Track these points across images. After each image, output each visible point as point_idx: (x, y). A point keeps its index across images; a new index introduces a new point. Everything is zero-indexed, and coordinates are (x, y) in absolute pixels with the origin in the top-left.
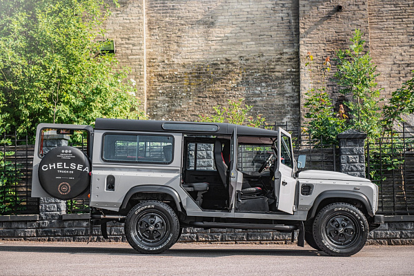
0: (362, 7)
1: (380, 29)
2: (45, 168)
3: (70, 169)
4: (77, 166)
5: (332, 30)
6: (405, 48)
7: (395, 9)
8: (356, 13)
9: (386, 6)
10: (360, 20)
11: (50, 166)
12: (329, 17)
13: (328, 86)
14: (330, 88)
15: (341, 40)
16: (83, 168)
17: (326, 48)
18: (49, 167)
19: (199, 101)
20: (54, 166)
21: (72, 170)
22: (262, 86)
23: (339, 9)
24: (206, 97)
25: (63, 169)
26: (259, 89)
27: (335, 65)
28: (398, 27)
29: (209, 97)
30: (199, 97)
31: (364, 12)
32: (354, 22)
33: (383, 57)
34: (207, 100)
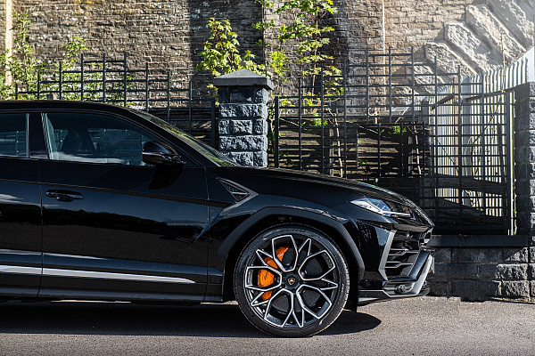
19: (98, 30)
22: (202, 8)
24: (111, 25)
26: (199, 11)
29: (116, 24)
30: (99, 24)
34: (113, 29)
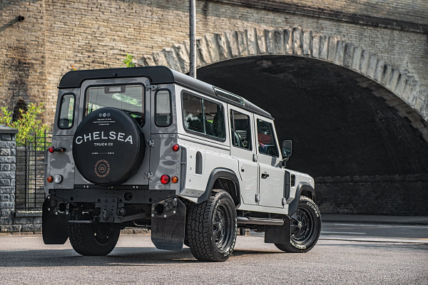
0: (40, 21)
1: (51, 42)
2: (79, 140)
3: (109, 141)
4: (117, 135)
5: (13, 37)
6: (71, 62)
7: (63, 26)
8: (35, 25)
9: (57, 23)
10: (39, 32)
11: (85, 138)
12: (10, 25)
13: (9, 89)
14: (11, 91)
15: (22, 48)
16: (125, 138)
17: (8, 53)
18: (83, 139)
20: (90, 137)
21: (111, 141)
23: (21, 19)
25: (101, 141)
27: (16, 70)
28: (66, 42)
31: (42, 26)
32: (33, 33)
33: (53, 68)
